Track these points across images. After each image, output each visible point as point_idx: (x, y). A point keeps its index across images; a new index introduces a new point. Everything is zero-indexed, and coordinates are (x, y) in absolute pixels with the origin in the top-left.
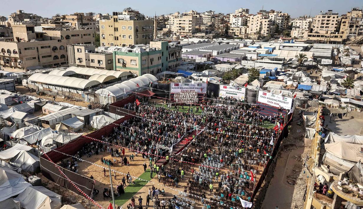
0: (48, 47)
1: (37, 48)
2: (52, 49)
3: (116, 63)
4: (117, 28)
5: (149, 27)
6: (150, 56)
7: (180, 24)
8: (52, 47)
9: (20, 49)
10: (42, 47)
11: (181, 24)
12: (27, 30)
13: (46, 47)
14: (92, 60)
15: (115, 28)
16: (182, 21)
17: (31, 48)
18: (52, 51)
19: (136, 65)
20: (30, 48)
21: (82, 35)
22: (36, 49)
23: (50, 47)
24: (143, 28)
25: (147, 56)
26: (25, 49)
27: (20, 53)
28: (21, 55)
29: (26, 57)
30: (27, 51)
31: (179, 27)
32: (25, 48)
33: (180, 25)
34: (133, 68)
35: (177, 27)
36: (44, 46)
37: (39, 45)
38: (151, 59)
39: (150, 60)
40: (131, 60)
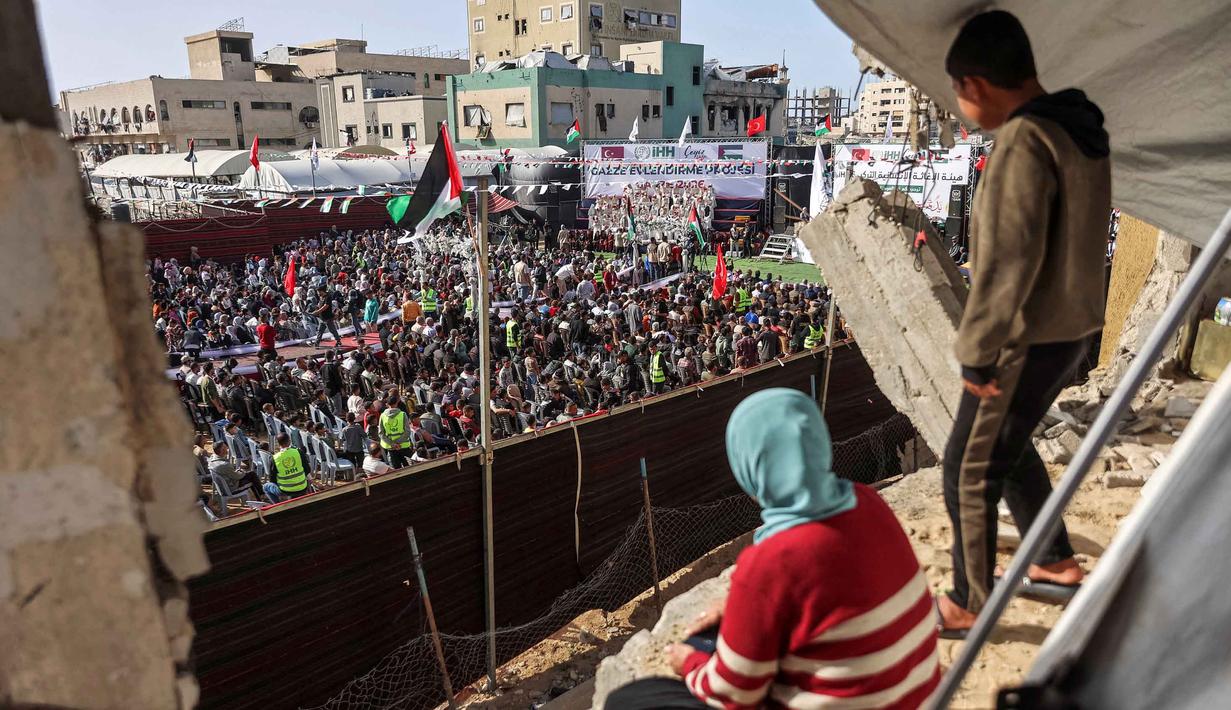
0: (284, 108)
1: (237, 108)
2: (296, 114)
3: (456, 127)
4: (524, 21)
5: (659, 18)
6: (591, 89)
7: (884, 103)
8: (300, 108)
9: (163, 102)
10: (257, 106)
11: (888, 102)
12: (223, 50)
13: (274, 106)
14: (385, 128)
15: (517, 23)
16: (893, 90)
17: (212, 102)
18: (297, 121)
19: (525, 126)
20: (207, 102)
21: (427, 76)
22: (231, 109)
23: (288, 106)
24: (627, 17)
25: (578, 90)
26: (187, 104)
27: (165, 117)
28: (170, 123)
29: (188, 136)
30: (193, 112)
31: (882, 113)
32: (184, 102)
33: (886, 108)
34: (515, 140)
35: (874, 115)
36: (265, 100)
37: (243, 93)
38: (600, 107)
39: (592, 111)
40: (507, 106)
